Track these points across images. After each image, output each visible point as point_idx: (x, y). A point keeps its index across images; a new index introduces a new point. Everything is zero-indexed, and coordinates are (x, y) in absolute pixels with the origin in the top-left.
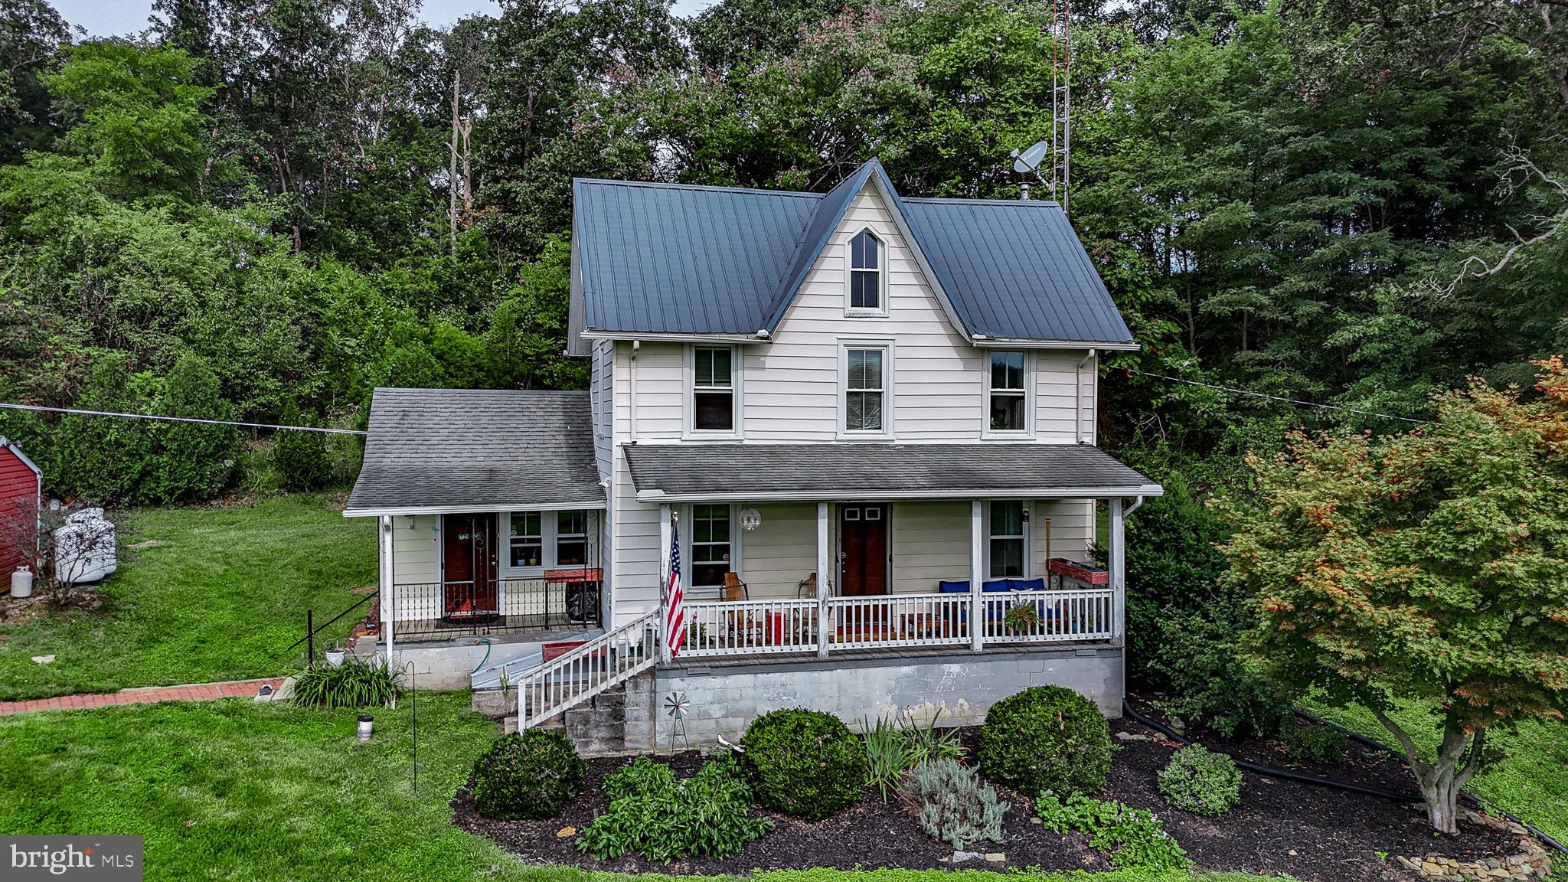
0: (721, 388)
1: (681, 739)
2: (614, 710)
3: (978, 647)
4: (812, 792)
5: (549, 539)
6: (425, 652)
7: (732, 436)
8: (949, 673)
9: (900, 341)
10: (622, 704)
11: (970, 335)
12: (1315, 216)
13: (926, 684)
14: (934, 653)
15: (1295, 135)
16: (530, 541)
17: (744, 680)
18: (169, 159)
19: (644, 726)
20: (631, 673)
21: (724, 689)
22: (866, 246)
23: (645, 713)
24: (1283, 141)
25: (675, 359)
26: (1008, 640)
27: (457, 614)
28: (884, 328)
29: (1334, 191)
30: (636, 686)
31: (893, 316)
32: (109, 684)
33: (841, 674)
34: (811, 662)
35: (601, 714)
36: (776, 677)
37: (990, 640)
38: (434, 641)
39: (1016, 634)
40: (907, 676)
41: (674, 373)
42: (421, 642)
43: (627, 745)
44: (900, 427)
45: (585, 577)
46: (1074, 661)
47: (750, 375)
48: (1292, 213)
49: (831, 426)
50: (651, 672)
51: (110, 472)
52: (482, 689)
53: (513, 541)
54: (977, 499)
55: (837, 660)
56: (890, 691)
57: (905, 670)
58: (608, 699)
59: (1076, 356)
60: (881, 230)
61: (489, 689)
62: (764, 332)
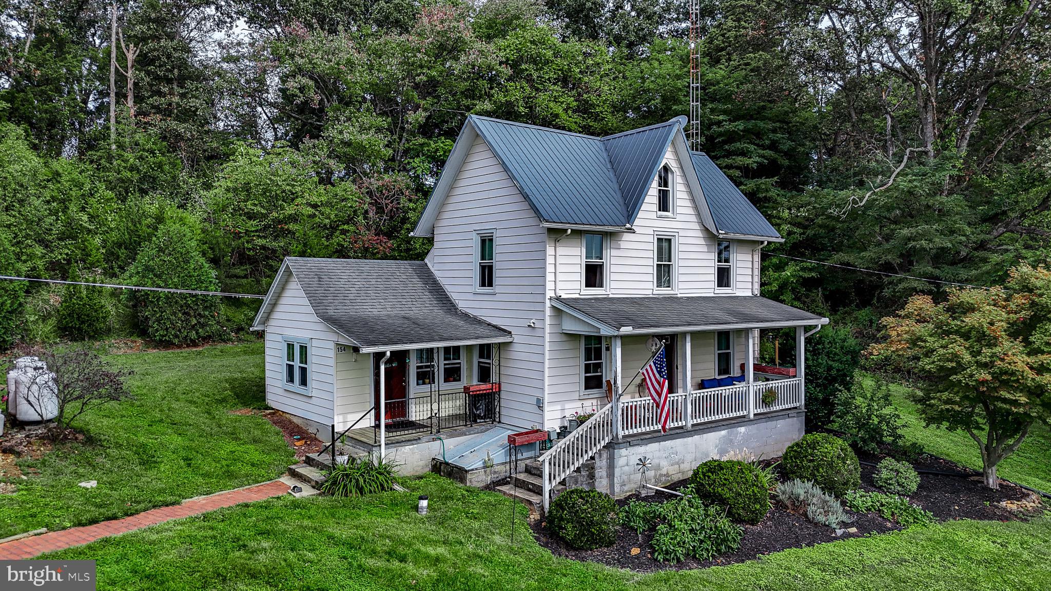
0: (598, 261)
1: (626, 488)
2: (590, 473)
5: (440, 365)
6: (403, 449)
7: (604, 292)
8: (740, 433)
9: (679, 233)
10: (593, 468)
11: (718, 231)
12: (737, 168)
13: (731, 440)
14: (733, 422)
15: (726, 121)
16: (427, 367)
19: (605, 482)
20: (599, 447)
22: (662, 174)
23: (604, 474)
24: (719, 123)
25: (576, 241)
26: (762, 411)
28: (672, 225)
29: (743, 153)
31: (679, 218)
33: (696, 438)
34: (683, 432)
35: (584, 476)
37: (756, 411)
38: (410, 440)
39: (766, 407)
40: (724, 436)
41: (576, 251)
42: (403, 441)
44: (681, 285)
45: (492, 389)
46: (788, 420)
47: (614, 252)
48: (724, 164)
49: (649, 285)
50: (610, 446)
52: (472, 470)
53: (418, 367)
55: (694, 430)
58: (588, 466)
59: (751, 244)
60: (673, 165)
61: (476, 469)
62: (629, 225)
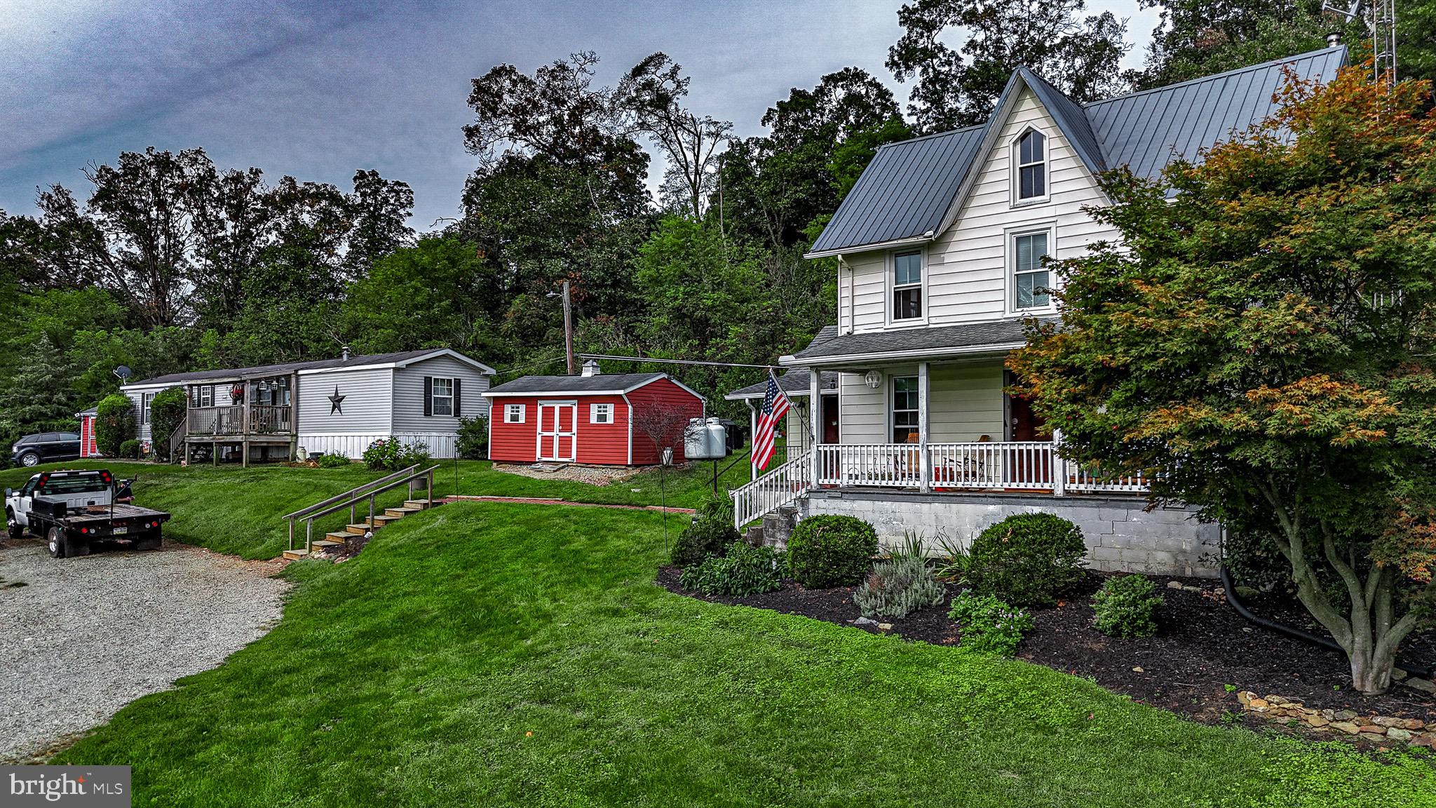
3: (1059, 492)
9: (1061, 222)
22: (1030, 141)
25: (879, 266)
26: (1091, 488)
28: (1047, 212)
31: (1055, 200)
33: (938, 507)
35: (782, 522)
36: (887, 505)
37: (1071, 487)
41: (879, 277)
46: (1161, 513)
47: (933, 270)
50: (808, 494)
55: (935, 495)
57: (991, 508)
60: (1043, 126)
62: (931, 233)
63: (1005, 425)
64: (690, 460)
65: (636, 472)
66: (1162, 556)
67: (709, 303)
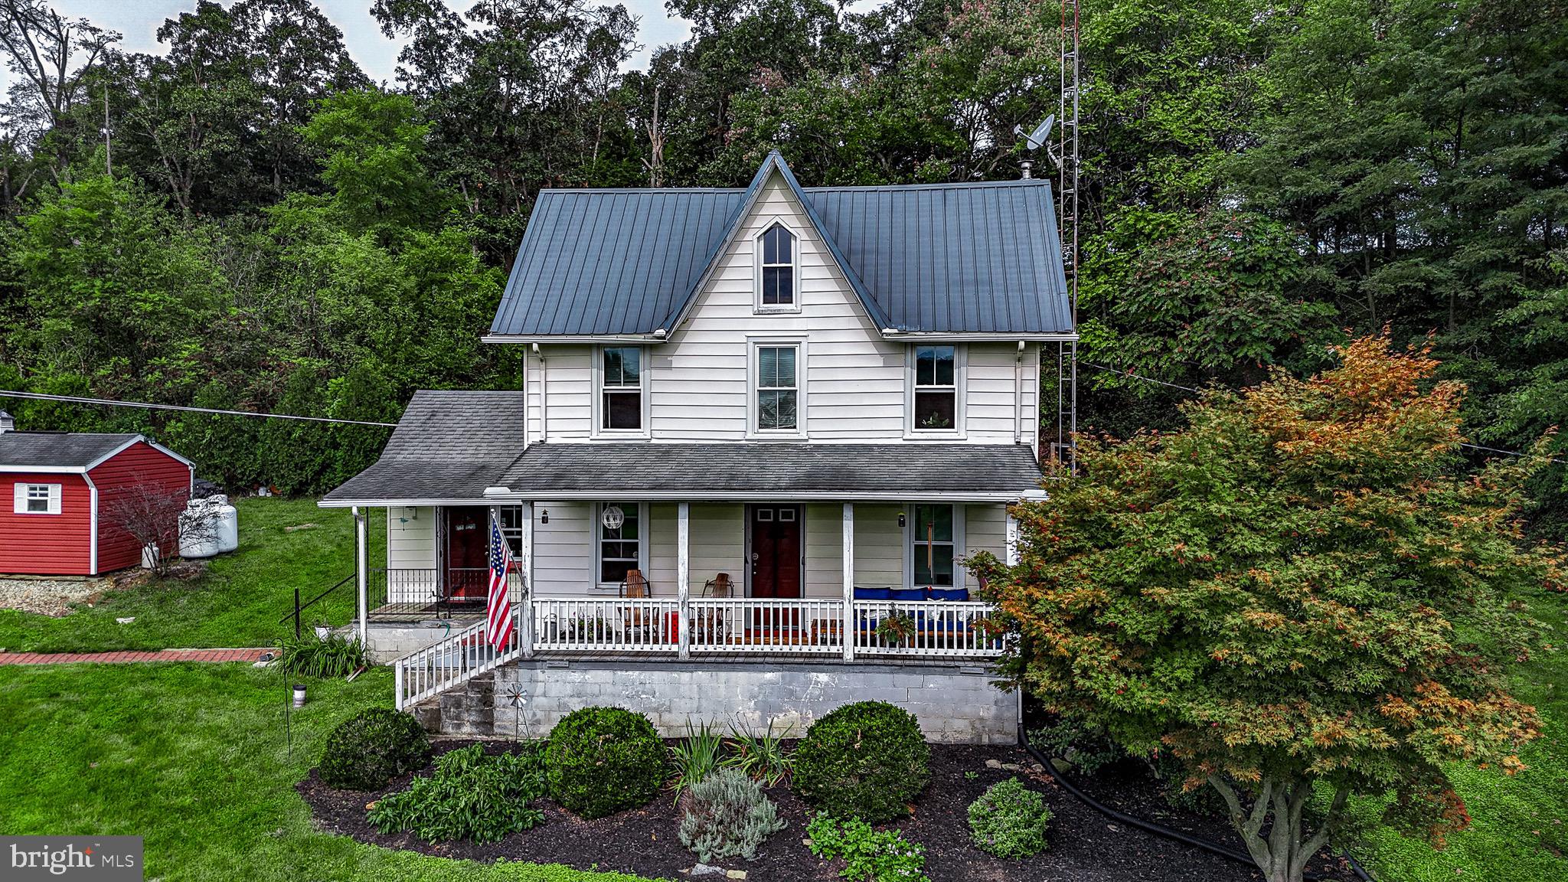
0: (630, 388)
2: (484, 696)
3: (849, 657)
4: (582, 789)
6: (394, 631)
7: (641, 436)
8: (817, 683)
9: (813, 338)
10: (491, 691)
11: (880, 330)
13: (792, 693)
14: (801, 660)
17: (603, 676)
18: (389, 191)
19: (509, 714)
20: (499, 662)
21: (583, 683)
22: (777, 242)
25: (583, 360)
26: (883, 651)
27: (456, 598)
28: (796, 324)
30: (504, 675)
31: (808, 311)
32: (158, 643)
33: (701, 676)
34: (671, 662)
35: (472, 699)
37: (864, 650)
38: (405, 622)
39: (893, 645)
40: (771, 683)
41: (583, 375)
42: (394, 622)
43: (496, 730)
44: (813, 425)
46: (958, 679)
47: (657, 374)
49: (741, 425)
50: (517, 662)
51: (296, 465)
54: (848, 501)
55: (697, 661)
56: (752, 697)
57: (769, 676)
58: (478, 685)
62: (661, 332)
63: (746, 561)
64: (189, 559)
65: (106, 585)
66: (960, 724)
67: (149, 307)
